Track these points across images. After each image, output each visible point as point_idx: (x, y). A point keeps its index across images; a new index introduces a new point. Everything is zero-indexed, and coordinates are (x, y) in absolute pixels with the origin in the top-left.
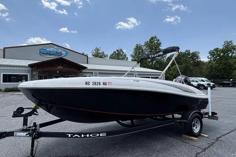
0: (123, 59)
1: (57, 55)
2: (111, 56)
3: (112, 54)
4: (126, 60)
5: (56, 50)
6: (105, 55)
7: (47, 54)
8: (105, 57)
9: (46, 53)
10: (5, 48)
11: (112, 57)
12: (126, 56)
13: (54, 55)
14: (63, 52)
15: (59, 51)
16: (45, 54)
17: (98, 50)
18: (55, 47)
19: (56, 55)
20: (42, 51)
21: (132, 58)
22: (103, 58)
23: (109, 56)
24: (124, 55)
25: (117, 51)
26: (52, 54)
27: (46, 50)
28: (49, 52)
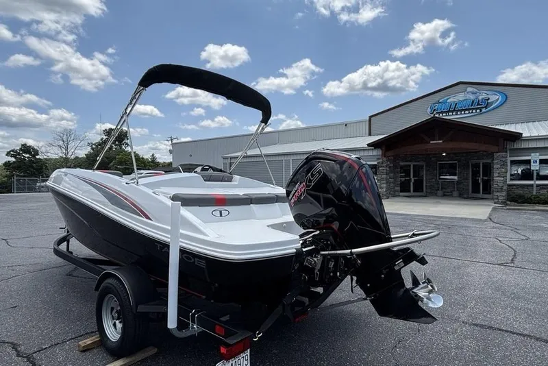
1: (476, 109)
5: (472, 97)
7: (449, 111)
9: (445, 110)
10: (371, 117)
13: (466, 110)
14: (493, 98)
15: (480, 98)
16: (445, 112)
18: (470, 89)
19: (473, 109)
20: (436, 108)
26: (463, 110)
27: (445, 102)
28: (453, 106)
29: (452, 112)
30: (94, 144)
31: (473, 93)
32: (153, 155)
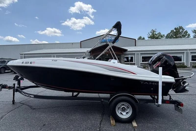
0: (184, 36)
2: (167, 35)
3: (169, 34)
4: (188, 37)
5: (110, 38)
6: (162, 35)
7: (104, 42)
8: (162, 37)
10: (81, 42)
11: (169, 36)
12: (187, 33)
15: (112, 39)
16: (103, 42)
17: (154, 31)
18: (109, 36)
19: (110, 42)
21: (194, 34)
22: (160, 39)
23: (166, 35)
24: (185, 32)
25: (175, 29)
28: (105, 41)
29: (105, 42)
31: (111, 37)
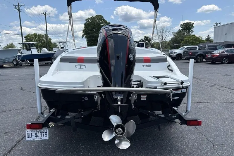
30: (176, 33)
32: (208, 36)
